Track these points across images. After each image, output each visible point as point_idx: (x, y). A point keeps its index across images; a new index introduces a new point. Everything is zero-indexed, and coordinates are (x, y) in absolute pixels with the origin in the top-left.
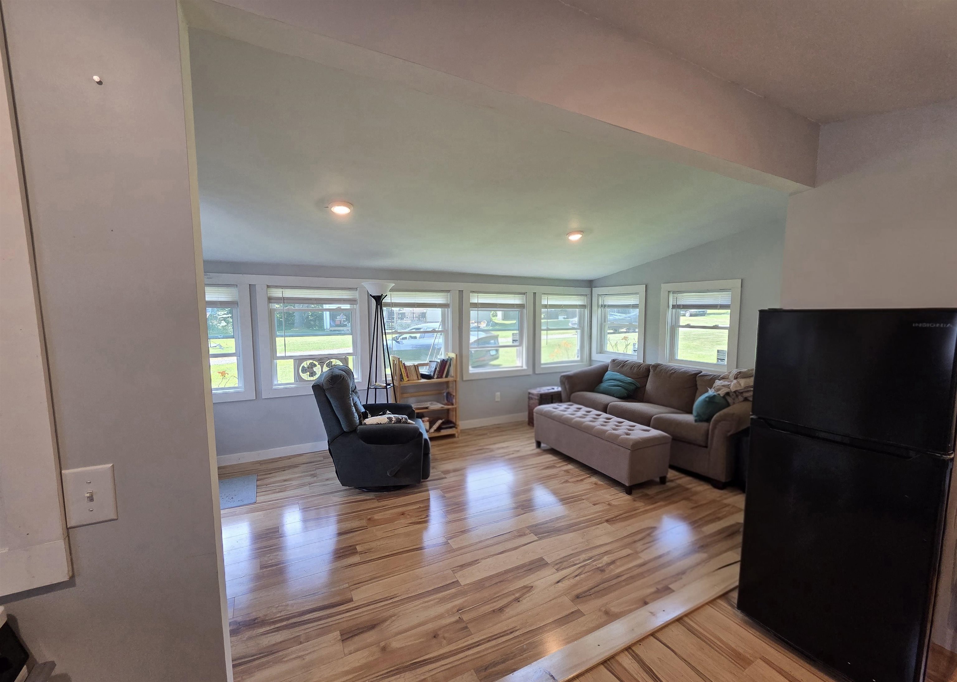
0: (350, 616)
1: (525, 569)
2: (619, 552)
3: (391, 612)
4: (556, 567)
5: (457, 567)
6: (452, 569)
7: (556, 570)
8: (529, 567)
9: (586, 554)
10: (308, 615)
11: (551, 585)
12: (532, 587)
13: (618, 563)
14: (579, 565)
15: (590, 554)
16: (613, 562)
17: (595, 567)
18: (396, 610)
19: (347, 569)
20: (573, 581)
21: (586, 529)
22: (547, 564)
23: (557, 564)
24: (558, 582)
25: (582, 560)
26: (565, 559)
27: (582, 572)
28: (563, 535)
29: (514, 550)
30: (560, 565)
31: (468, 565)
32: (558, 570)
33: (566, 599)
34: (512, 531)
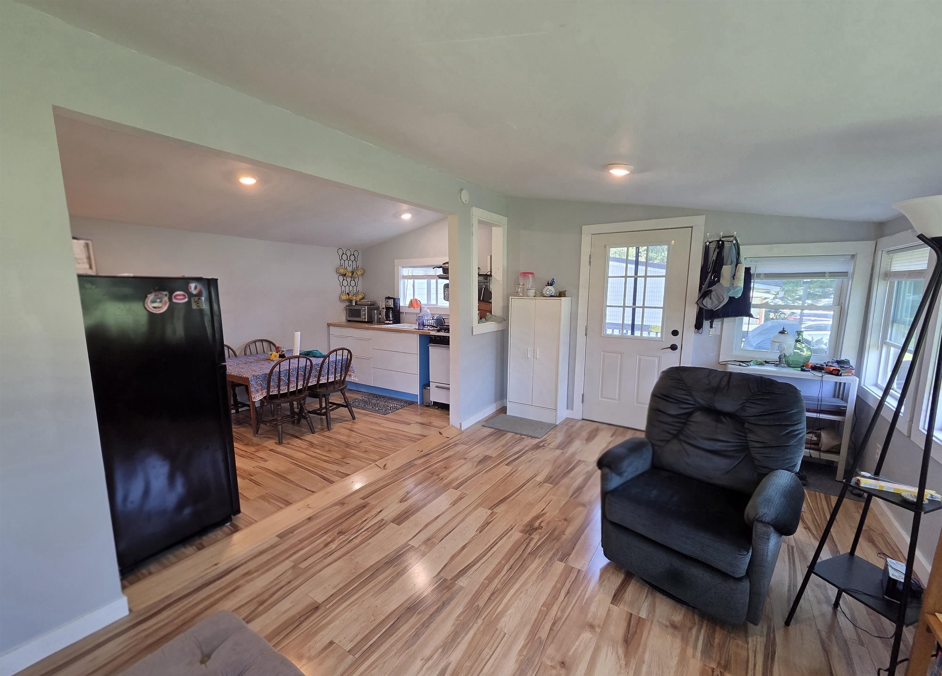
0: (497, 462)
1: (411, 512)
2: (318, 558)
3: (479, 467)
4: (384, 522)
5: (464, 497)
6: (466, 495)
7: (384, 520)
8: (407, 514)
9: (354, 544)
10: (517, 456)
11: (386, 507)
12: (400, 502)
13: (322, 545)
14: (362, 531)
15: (352, 545)
16: (326, 545)
17: (346, 534)
18: (477, 469)
19: (534, 474)
20: (369, 515)
21: (353, 578)
22: (393, 521)
23: (384, 524)
24: (381, 511)
25: (360, 536)
26: (377, 531)
27: (360, 526)
28: (381, 558)
29: (428, 523)
30: (381, 525)
31: (457, 500)
32: (383, 520)
33: (373, 503)
34: (440, 541)
